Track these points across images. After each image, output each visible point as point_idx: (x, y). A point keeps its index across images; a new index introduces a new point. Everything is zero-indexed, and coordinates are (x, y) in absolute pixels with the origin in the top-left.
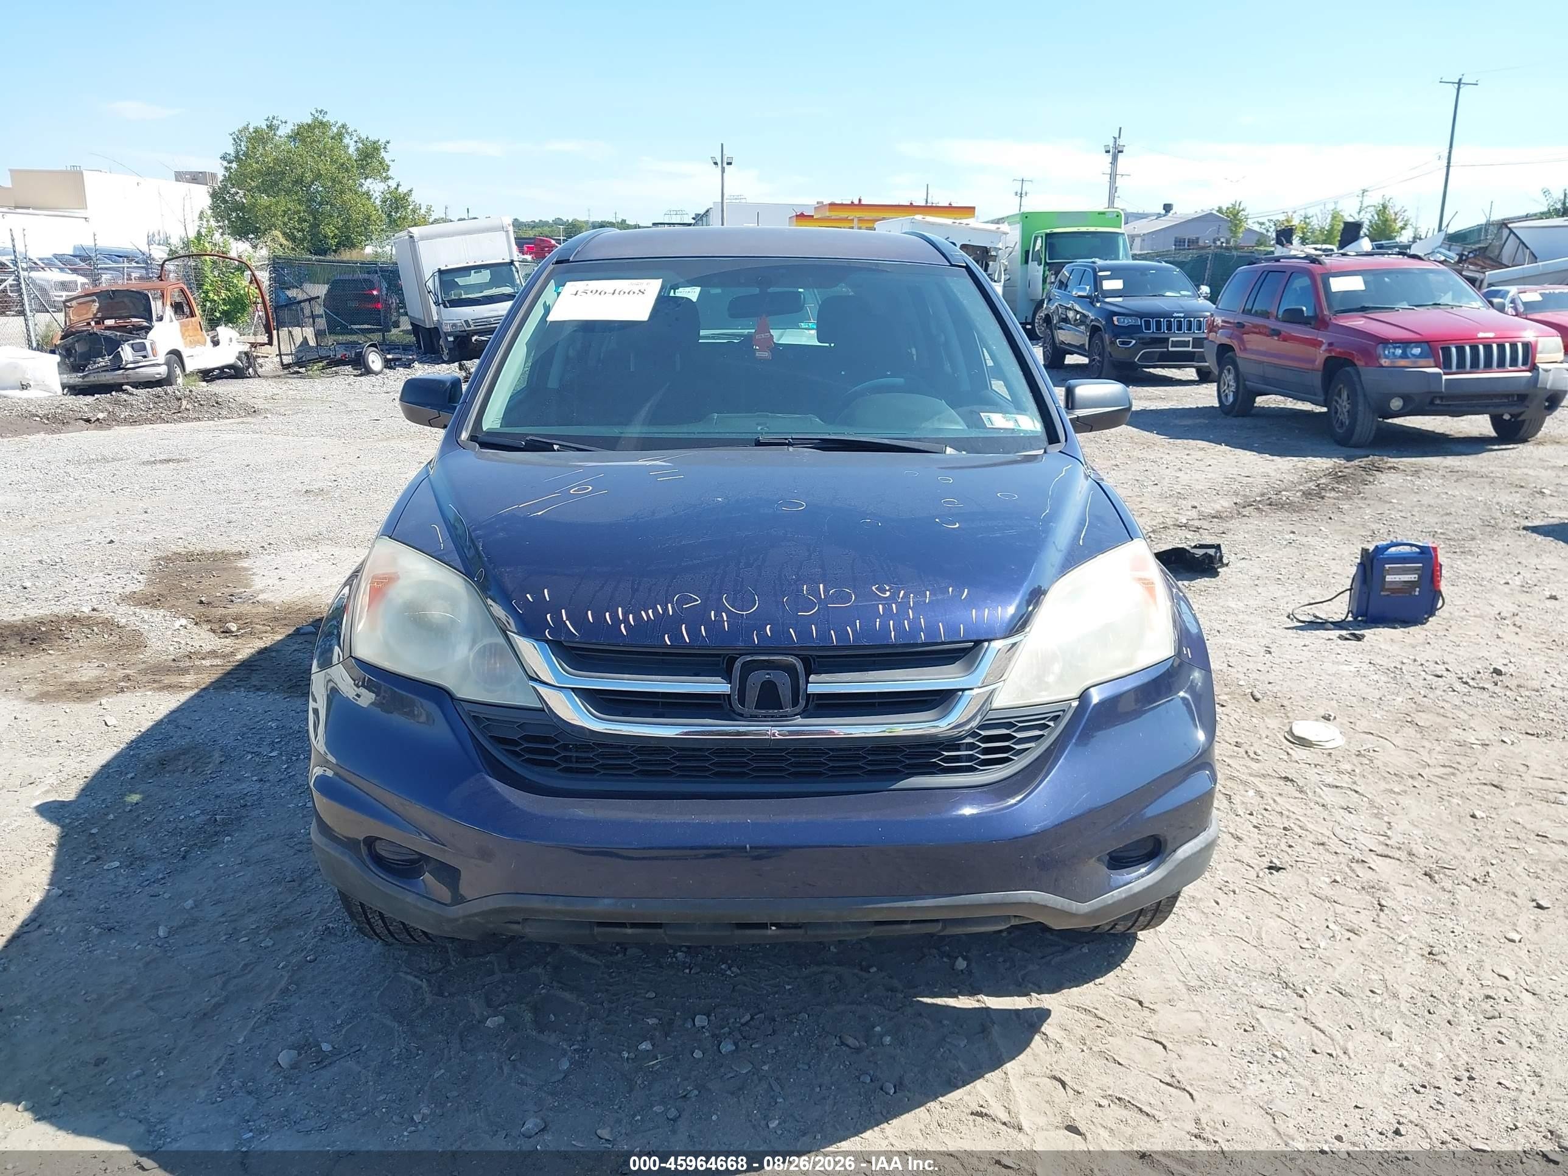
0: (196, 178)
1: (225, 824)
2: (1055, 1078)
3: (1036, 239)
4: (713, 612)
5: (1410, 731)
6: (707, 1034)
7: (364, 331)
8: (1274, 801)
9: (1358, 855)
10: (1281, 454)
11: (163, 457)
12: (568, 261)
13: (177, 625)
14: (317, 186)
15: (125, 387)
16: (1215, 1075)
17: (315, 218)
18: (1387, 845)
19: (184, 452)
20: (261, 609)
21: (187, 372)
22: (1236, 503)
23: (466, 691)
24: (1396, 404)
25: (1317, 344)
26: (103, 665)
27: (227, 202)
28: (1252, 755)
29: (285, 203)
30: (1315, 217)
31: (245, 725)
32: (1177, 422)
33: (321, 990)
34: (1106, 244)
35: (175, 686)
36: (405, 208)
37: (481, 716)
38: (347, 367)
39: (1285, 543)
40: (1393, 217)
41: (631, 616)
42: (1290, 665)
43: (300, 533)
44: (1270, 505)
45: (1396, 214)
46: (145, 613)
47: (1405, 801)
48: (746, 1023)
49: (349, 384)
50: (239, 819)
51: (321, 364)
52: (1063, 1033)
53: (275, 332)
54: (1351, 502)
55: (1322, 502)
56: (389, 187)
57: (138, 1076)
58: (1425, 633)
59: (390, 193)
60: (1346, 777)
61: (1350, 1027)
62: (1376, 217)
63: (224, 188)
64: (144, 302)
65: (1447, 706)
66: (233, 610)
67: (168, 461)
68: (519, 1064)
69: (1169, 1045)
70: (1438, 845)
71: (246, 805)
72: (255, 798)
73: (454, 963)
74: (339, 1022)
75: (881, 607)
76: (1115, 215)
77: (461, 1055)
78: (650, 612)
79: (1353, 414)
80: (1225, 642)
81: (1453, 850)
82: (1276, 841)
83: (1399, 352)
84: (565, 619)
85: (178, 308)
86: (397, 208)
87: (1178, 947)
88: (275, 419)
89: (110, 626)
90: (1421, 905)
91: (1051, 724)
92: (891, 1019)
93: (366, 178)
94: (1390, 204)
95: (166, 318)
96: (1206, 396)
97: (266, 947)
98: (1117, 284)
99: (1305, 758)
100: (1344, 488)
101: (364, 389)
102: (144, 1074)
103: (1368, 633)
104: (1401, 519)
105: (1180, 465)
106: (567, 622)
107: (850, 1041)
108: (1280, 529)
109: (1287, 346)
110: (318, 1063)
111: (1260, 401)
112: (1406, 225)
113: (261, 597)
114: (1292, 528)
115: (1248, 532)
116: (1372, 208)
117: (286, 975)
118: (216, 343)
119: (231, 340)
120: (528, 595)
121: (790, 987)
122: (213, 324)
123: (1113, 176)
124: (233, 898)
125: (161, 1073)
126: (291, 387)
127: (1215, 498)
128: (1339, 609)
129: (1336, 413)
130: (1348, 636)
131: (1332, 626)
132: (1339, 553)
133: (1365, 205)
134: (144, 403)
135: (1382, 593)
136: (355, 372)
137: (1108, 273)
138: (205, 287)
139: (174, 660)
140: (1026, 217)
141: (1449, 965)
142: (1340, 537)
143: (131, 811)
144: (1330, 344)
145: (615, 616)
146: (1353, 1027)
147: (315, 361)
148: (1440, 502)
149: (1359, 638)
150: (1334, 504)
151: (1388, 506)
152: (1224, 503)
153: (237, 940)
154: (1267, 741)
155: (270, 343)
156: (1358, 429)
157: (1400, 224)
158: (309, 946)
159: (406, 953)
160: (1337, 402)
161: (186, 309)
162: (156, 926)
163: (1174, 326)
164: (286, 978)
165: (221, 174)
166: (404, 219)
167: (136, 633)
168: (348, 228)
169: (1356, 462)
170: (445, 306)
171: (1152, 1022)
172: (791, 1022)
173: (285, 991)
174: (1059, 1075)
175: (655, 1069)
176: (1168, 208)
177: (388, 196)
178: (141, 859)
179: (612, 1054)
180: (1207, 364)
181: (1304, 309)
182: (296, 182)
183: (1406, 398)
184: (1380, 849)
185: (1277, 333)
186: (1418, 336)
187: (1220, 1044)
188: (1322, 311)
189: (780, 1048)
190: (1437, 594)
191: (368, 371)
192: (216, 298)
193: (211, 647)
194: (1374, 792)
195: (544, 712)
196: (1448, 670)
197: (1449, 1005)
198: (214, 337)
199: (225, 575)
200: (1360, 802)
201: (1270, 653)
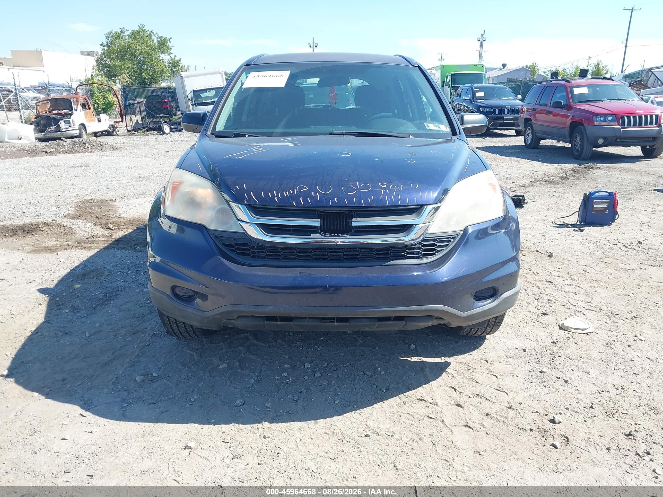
0: (89, 54)
1: (111, 297)
2: (451, 387)
3: (447, 76)
4: (313, 193)
5: (603, 265)
6: (310, 370)
7: (161, 117)
8: (544, 290)
9: (578, 310)
10: (551, 163)
11: (78, 165)
12: (251, 64)
13: (88, 225)
14: (141, 57)
15: (62, 138)
16: (517, 387)
17: (140, 71)
18: (591, 306)
19: (87, 163)
20: (122, 220)
21: (88, 133)
22: (531, 181)
23: (212, 226)
24: (601, 141)
25: (567, 117)
26: (58, 240)
27: (103, 64)
28: (536, 273)
29: (127, 64)
30: (568, 69)
31: (117, 262)
32: (507, 151)
33: (152, 356)
34: (478, 78)
35: (87, 248)
36: (178, 66)
37: (219, 235)
38: (155, 131)
39: (551, 196)
40: (602, 69)
41: (279, 194)
42: (552, 241)
43: (137, 193)
44: (546, 181)
45: (603, 67)
46: (74, 221)
47: (599, 290)
48: (326, 367)
49: (156, 138)
50: (116, 295)
51: (144, 130)
52: (455, 372)
53: (124, 117)
54: (580, 181)
55: (568, 181)
56: (171, 57)
57: (79, 385)
58: (610, 229)
59: (172, 60)
60: (575, 282)
61: (573, 370)
62: (594, 68)
63: (101, 58)
64: (69, 103)
65: (619, 256)
66: (110, 220)
67: (81, 166)
68: (233, 381)
69: (498, 377)
70: (612, 306)
71: (118, 290)
72: (123, 288)
73: (206, 346)
74: (160, 367)
75: (382, 191)
76: (481, 66)
77: (209, 378)
78: (287, 192)
79: (582, 146)
80: (525, 232)
81: (618, 308)
82: (545, 305)
83: (602, 119)
84: (252, 195)
85: (83, 106)
86: (175, 66)
87: (503, 342)
88: (125, 151)
89: (60, 226)
90: (604, 327)
91: (452, 240)
92: (384, 365)
93: (161, 54)
94: (601, 63)
95: (79, 110)
96: (520, 141)
97: (130, 340)
98: (482, 94)
99: (557, 274)
100: (577, 175)
101: (162, 140)
102: (82, 384)
103: (586, 229)
104: (602, 187)
105: (508, 167)
106: (253, 197)
107: (368, 373)
108: (550, 191)
109: (555, 118)
110: (152, 381)
111: (542, 142)
112: (607, 72)
113: (122, 216)
114: (555, 190)
115: (536, 192)
116: (593, 65)
117: (138, 350)
118: (100, 121)
119: (106, 120)
120: (237, 187)
121: (343, 354)
122: (98, 113)
123: (481, 51)
124: (115, 323)
125: (89, 384)
126: (131, 139)
127: (522, 179)
128: (574, 219)
129: (575, 146)
130: (577, 230)
131: (571, 226)
132: (574, 199)
133: (590, 64)
134: (70, 145)
135: (592, 212)
136: (158, 134)
137: (478, 89)
138: (94, 98)
139: (87, 238)
140: (443, 67)
141: (615, 349)
142: (575, 194)
143: (72, 292)
144: (573, 116)
145: (273, 194)
146: (574, 370)
147: (141, 129)
148: (618, 181)
149: (582, 231)
150: (573, 182)
151: (596, 182)
152: (526, 181)
153: (118, 338)
154: (542, 268)
155: (122, 121)
156: (584, 152)
157: (605, 72)
158: (147, 340)
159: (187, 343)
160: (575, 141)
161: (87, 107)
162: (85, 333)
163: (506, 111)
164: (138, 352)
165: (100, 51)
166: (178, 71)
167: (71, 229)
168: (154, 75)
169: (583, 166)
170: (196, 106)
171: (491, 368)
172: (344, 366)
173: (137, 356)
174: (453, 386)
175: (289, 383)
176: (504, 65)
177: (171, 61)
178: (77, 309)
179: (272, 378)
180: (520, 128)
181: (562, 101)
182: (132, 55)
183: (605, 139)
184: (588, 307)
185: (549, 112)
186: (611, 112)
187: (519, 376)
188: (570, 102)
189: (339, 375)
190: (615, 213)
191: (164, 133)
192: (99, 103)
193: (102, 234)
194: (586, 287)
195: (245, 234)
196: (619, 242)
197: (614, 363)
198: (99, 118)
199: (107, 208)
200: (580, 291)
201: (544, 236)
